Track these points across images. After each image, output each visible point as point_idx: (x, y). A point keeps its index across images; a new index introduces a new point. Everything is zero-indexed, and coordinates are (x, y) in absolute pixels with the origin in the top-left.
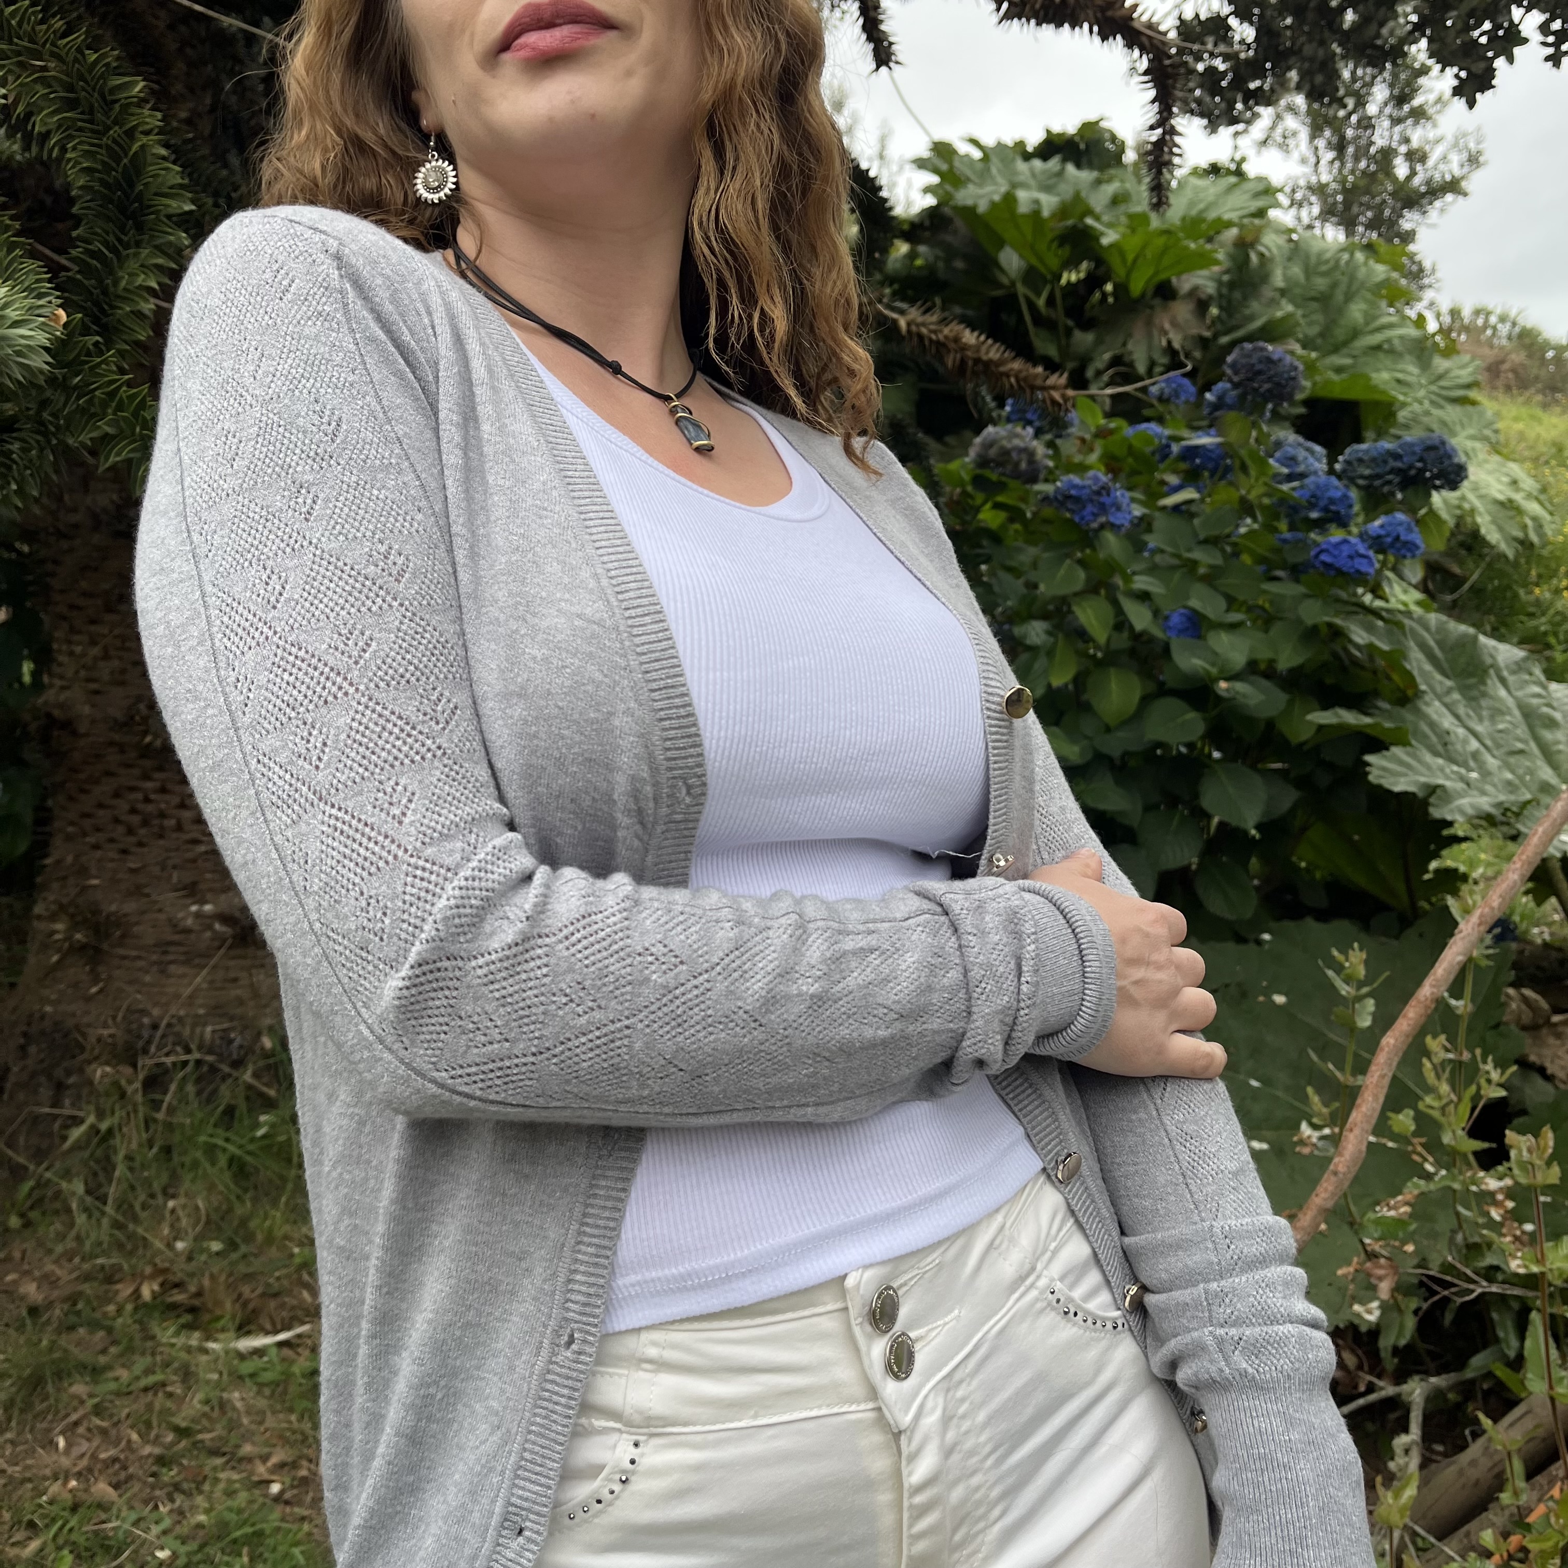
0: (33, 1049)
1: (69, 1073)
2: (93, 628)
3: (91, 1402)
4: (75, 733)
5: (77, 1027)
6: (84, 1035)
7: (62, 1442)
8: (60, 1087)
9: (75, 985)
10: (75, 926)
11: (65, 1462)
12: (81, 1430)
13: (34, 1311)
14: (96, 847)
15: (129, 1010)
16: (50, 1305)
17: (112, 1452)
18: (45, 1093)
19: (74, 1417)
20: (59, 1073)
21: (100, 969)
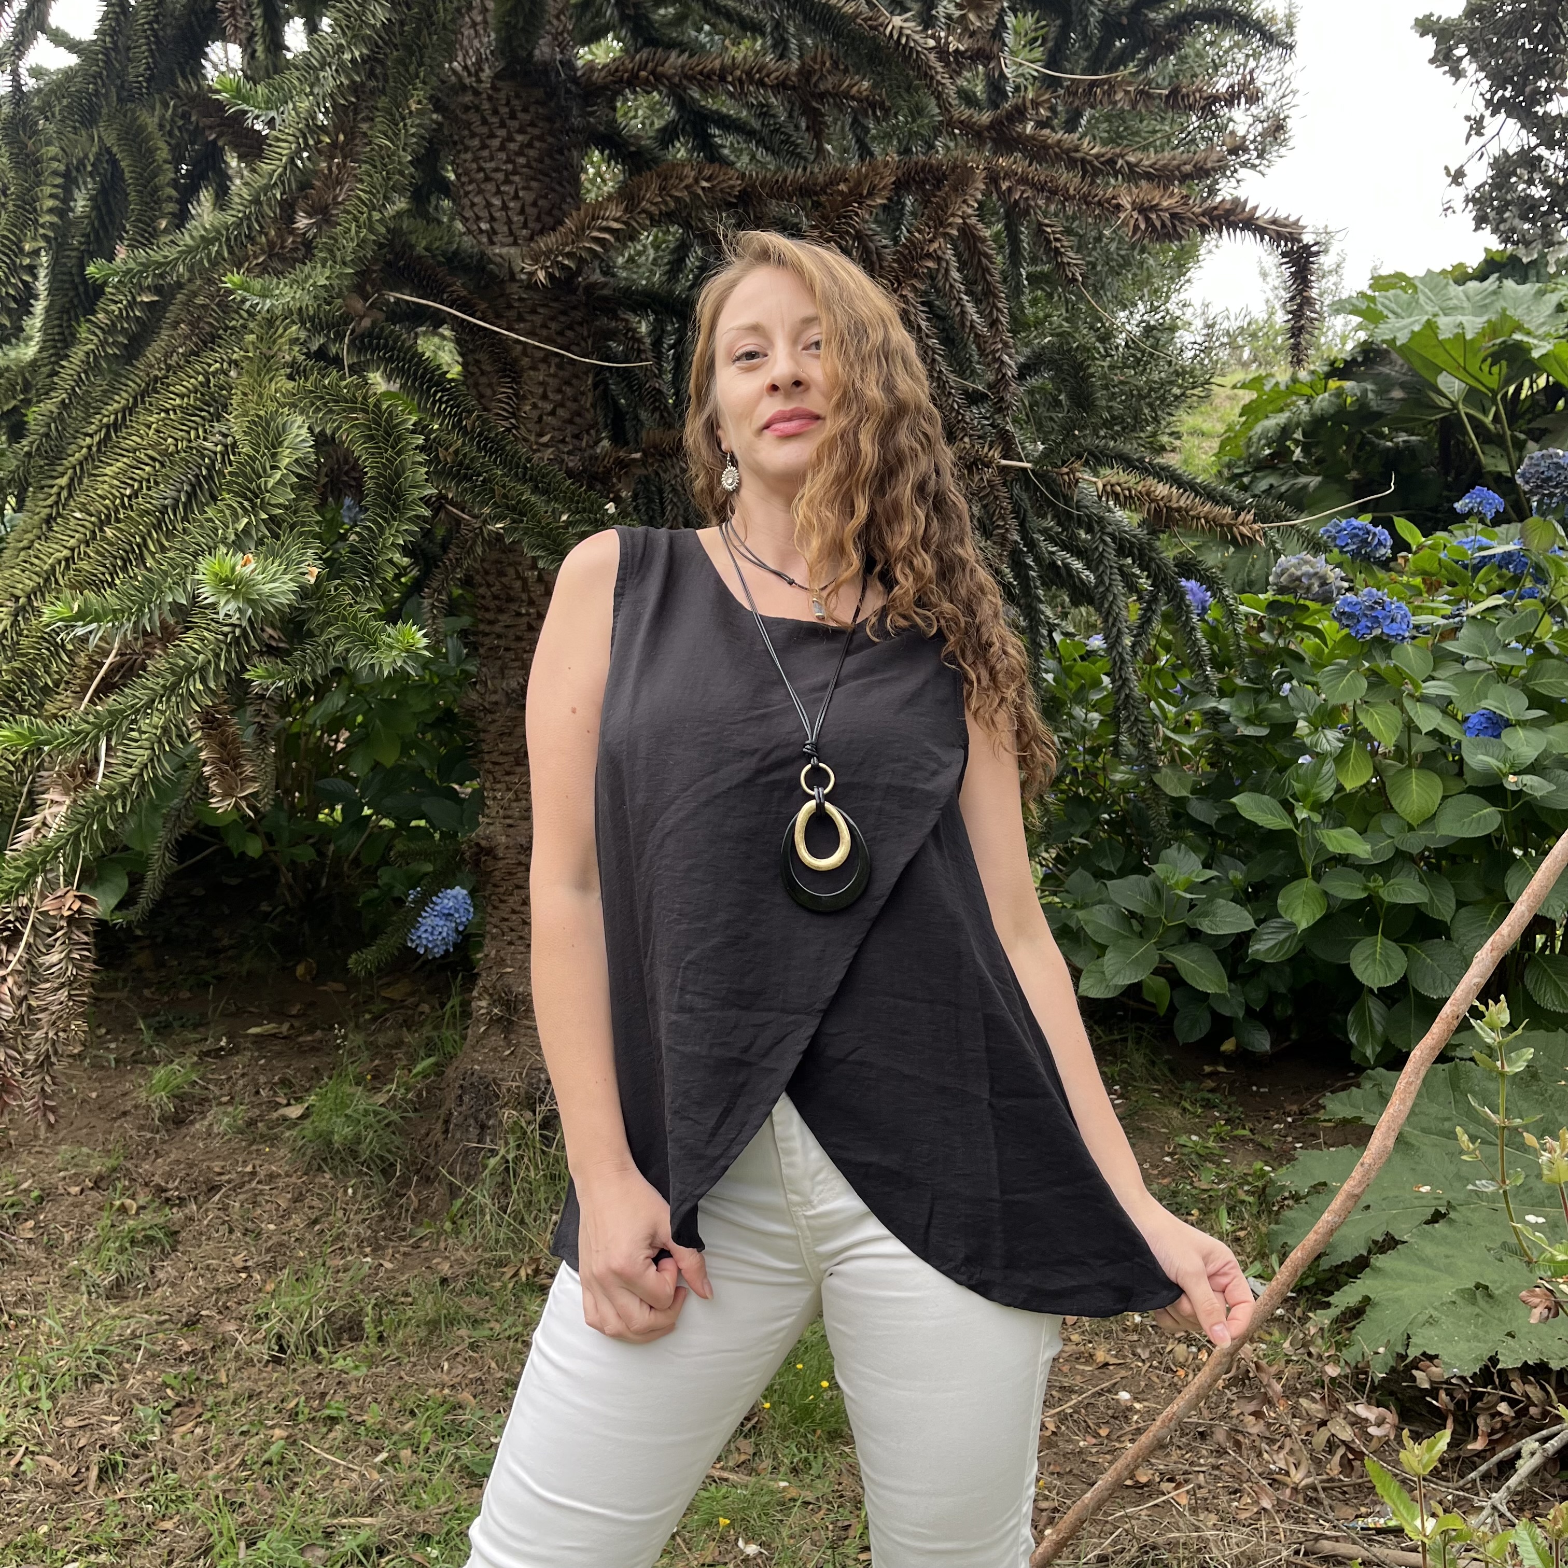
0: (466, 1098)
1: (489, 1117)
2: (507, 778)
3: (467, 1341)
4: (495, 858)
5: (494, 1080)
6: (499, 1086)
7: (446, 1367)
8: (483, 1127)
9: (494, 1050)
10: (493, 1003)
11: (446, 1378)
12: (459, 1359)
13: (444, 1281)
14: (511, 943)
15: (530, 1068)
16: (456, 1278)
17: (478, 1374)
18: (474, 1131)
19: (457, 1350)
20: (482, 1116)
21: (512, 1036)
